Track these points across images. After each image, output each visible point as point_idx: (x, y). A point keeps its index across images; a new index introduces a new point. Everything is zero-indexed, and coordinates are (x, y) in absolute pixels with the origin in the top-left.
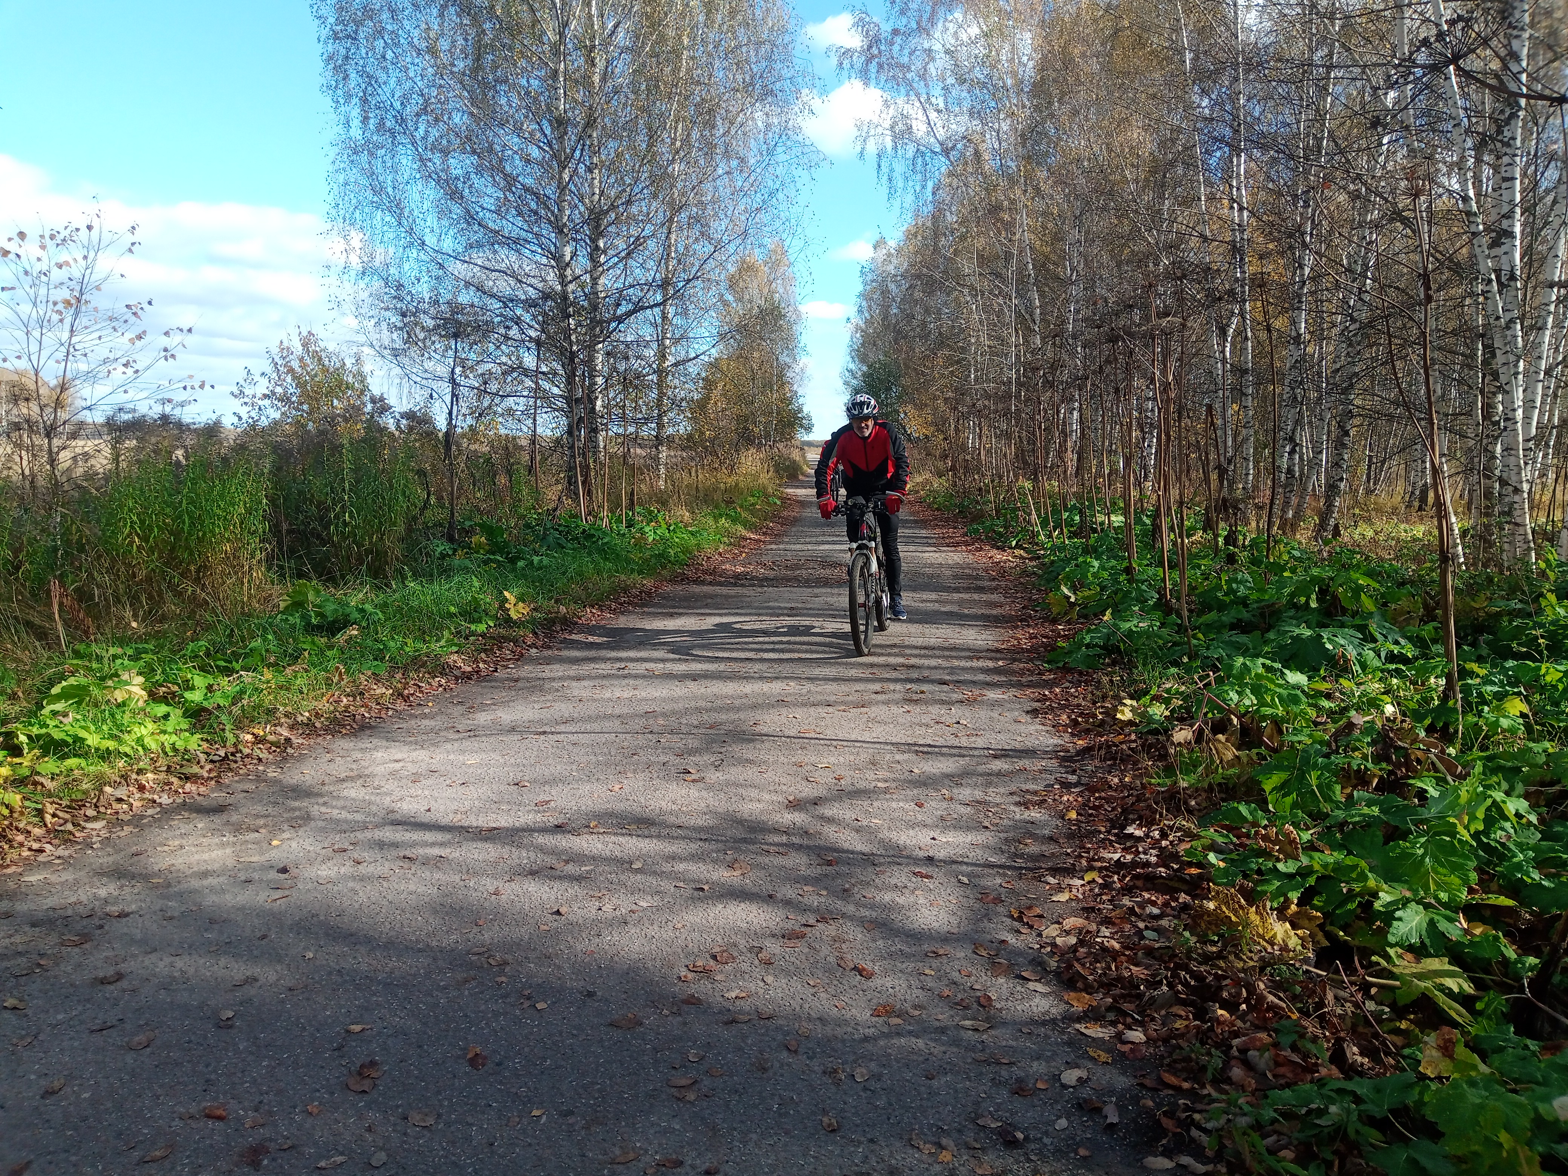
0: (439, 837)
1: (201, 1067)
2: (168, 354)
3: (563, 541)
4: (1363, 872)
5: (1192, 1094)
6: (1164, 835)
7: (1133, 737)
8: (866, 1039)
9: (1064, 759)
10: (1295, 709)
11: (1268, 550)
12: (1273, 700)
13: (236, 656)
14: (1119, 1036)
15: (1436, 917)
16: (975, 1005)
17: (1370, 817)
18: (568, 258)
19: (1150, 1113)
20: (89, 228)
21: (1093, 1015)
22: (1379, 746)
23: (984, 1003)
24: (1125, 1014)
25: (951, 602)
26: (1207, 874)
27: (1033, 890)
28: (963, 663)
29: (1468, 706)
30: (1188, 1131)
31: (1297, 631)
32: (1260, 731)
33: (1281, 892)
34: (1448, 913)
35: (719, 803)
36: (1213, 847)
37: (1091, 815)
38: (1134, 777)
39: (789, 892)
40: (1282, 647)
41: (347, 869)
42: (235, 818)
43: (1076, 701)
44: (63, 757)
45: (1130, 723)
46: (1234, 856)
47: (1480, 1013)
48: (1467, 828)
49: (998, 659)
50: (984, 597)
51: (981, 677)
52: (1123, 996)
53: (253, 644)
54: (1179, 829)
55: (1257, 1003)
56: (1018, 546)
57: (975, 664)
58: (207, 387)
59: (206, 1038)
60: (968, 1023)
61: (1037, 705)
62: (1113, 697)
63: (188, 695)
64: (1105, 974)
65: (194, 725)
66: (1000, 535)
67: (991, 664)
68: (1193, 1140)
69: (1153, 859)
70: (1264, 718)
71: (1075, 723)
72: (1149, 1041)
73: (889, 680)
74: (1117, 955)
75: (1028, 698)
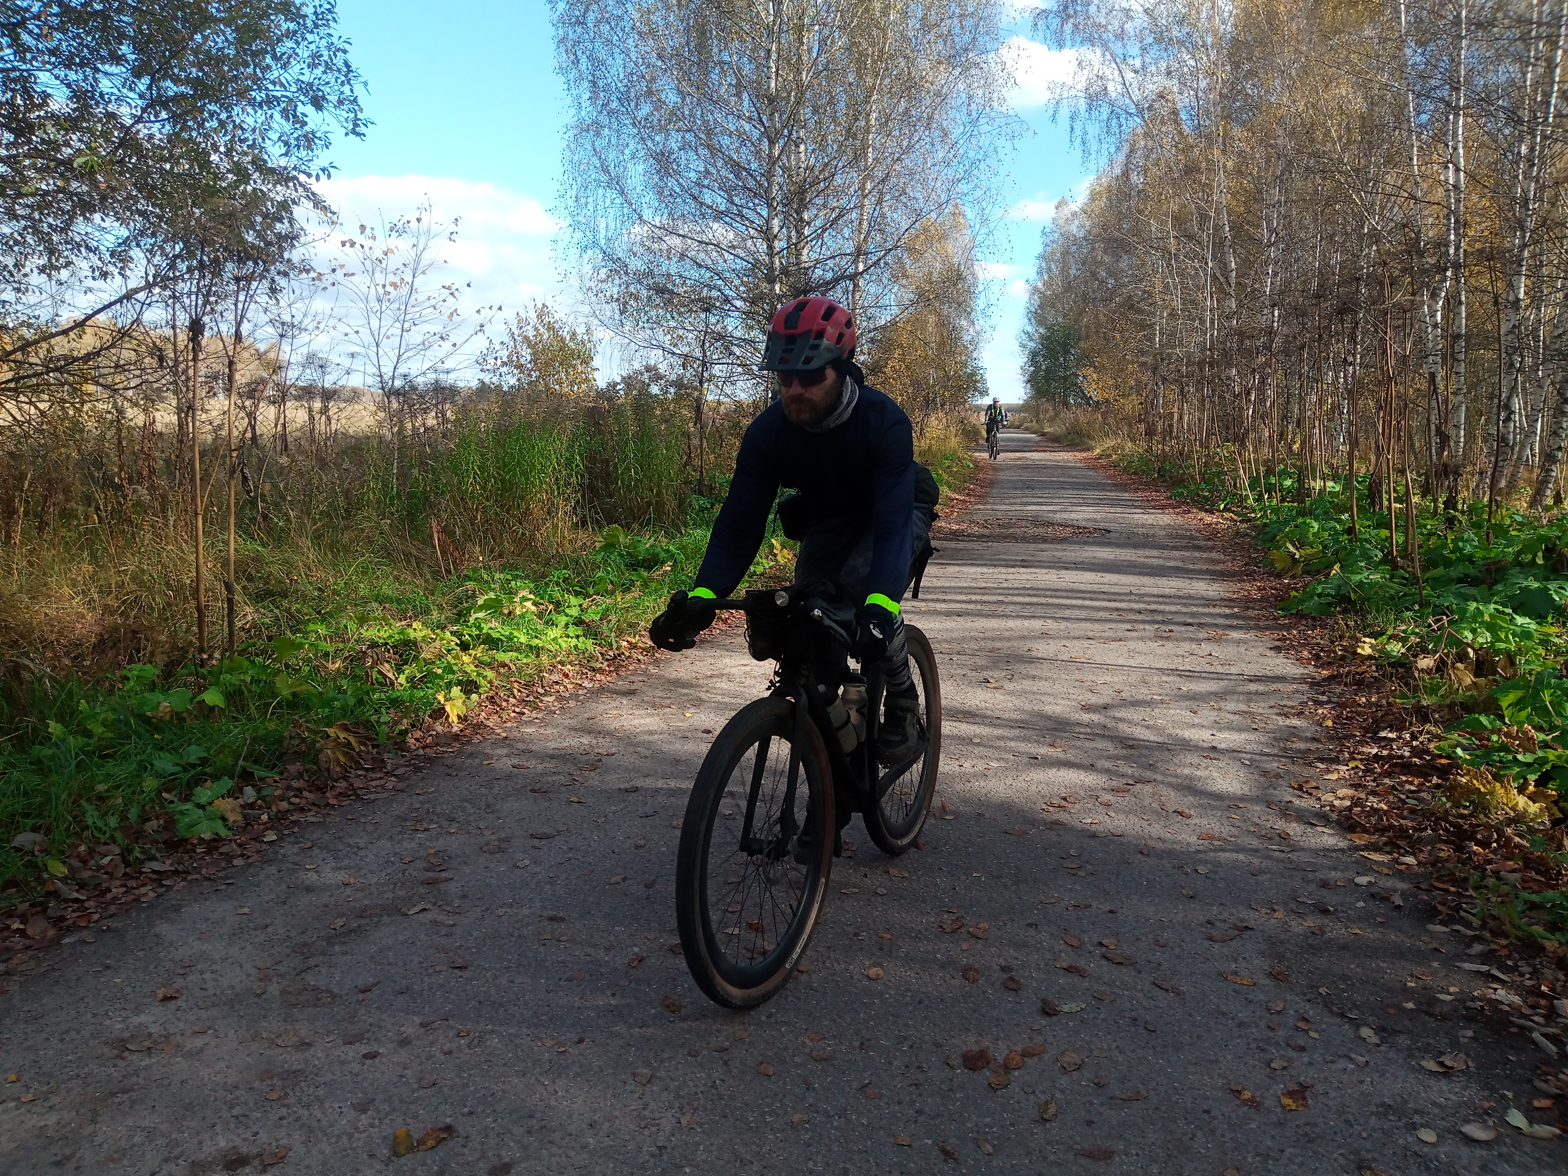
5: (1457, 893)
6: (1414, 737)
7: (1374, 668)
8: (1198, 851)
9: (1312, 684)
10: (1529, 644)
11: (1490, 513)
12: (1507, 636)
13: (585, 584)
14: (1396, 861)
16: (1278, 838)
18: (777, 231)
19: (1426, 902)
20: (419, 220)
21: (1373, 847)
23: (1284, 837)
24: (1400, 847)
25: (1175, 559)
26: (1455, 764)
27: (1307, 772)
28: (1201, 610)
30: (1458, 913)
31: (1525, 583)
32: (1494, 663)
33: (1521, 776)
35: (1023, 704)
36: (1459, 745)
37: (1345, 724)
38: (1380, 698)
39: (1106, 764)
40: (1511, 598)
43: (1314, 641)
45: (1370, 657)
46: (1478, 753)
49: (1232, 607)
50: (1205, 555)
51: (1220, 621)
52: (1395, 837)
54: (1428, 733)
55: (1505, 843)
56: (1226, 509)
57: (1212, 610)
60: (1274, 847)
61: (1278, 643)
62: (1352, 637)
63: (568, 611)
64: (1379, 823)
65: (585, 633)
66: (1206, 499)
67: (1228, 611)
68: (1462, 918)
69: (1407, 754)
70: (1498, 652)
71: (1317, 657)
72: (1419, 864)
73: (1136, 621)
74: (1386, 813)
75: (1269, 638)
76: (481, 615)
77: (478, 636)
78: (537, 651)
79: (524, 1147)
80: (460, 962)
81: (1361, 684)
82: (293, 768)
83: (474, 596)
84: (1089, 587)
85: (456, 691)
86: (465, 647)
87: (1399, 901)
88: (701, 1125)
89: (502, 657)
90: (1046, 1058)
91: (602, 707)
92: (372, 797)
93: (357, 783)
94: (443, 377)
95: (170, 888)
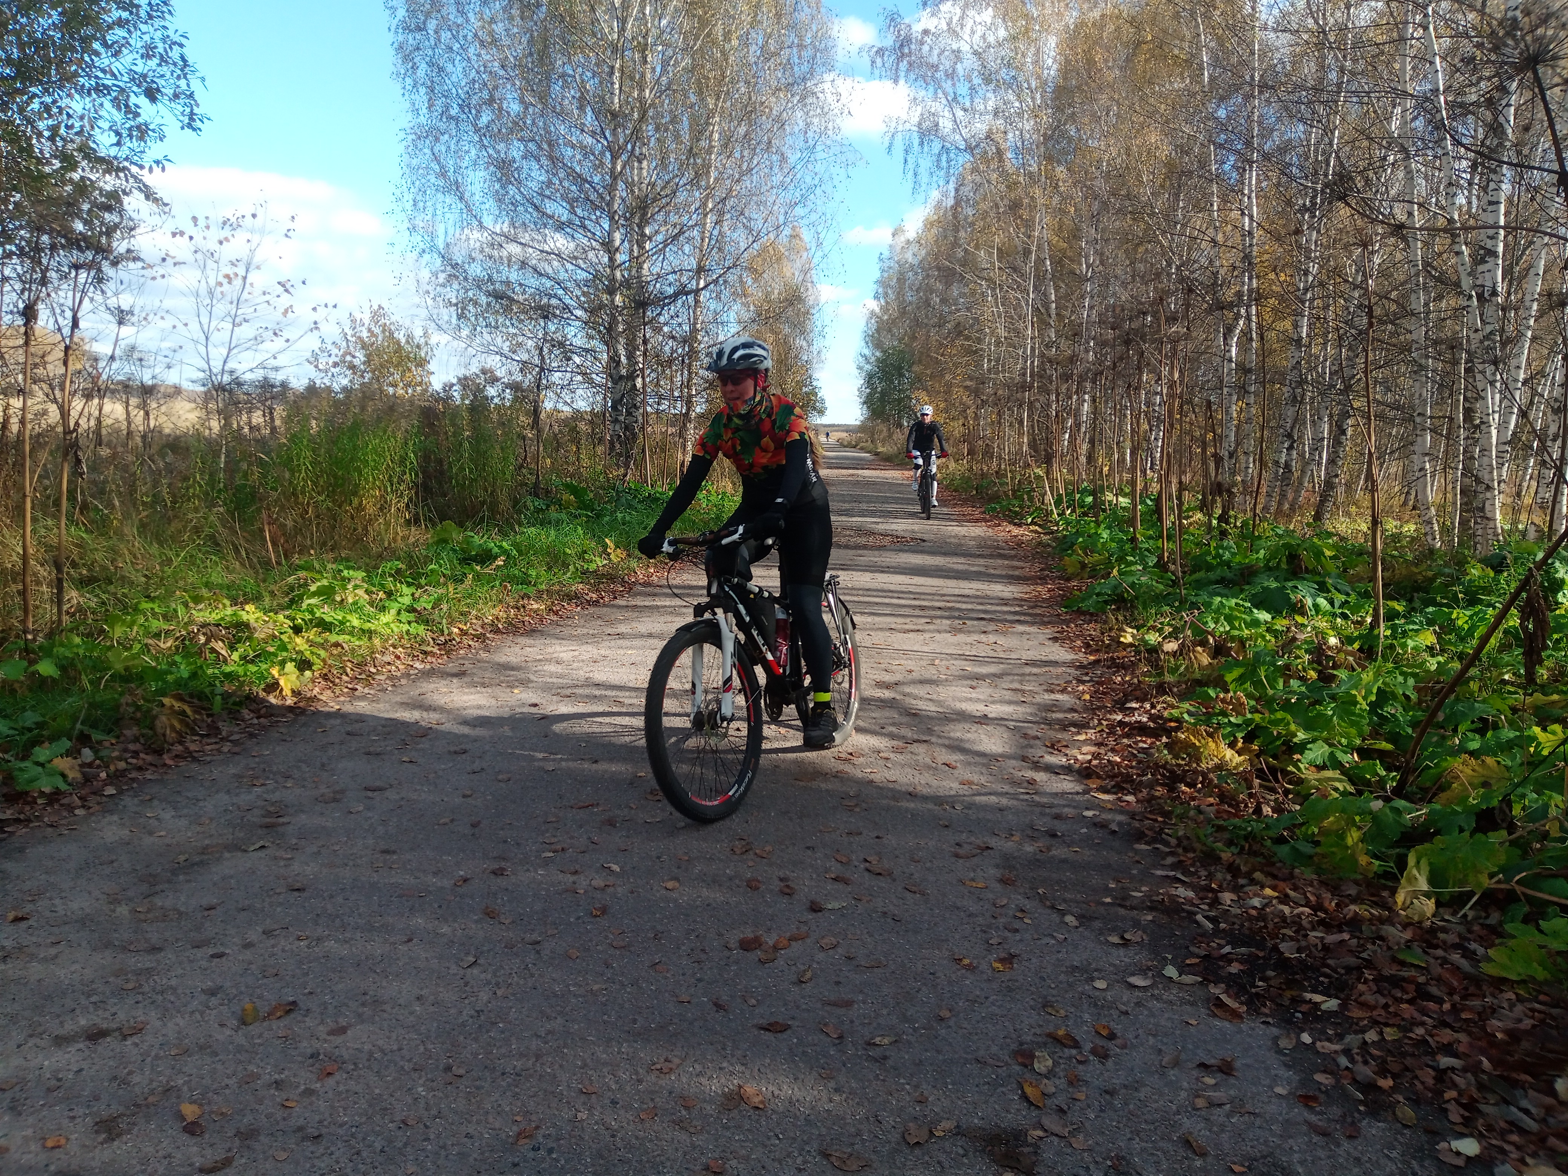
4: (1287, 723)
5: (1163, 822)
7: (1133, 653)
9: (1079, 667)
10: (1257, 631)
11: (1254, 526)
14: (1119, 799)
15: (1336, 751)
16: (1026, 783)
18: (617, 244)
20: (254, 215)
21: (1103, 790)
23: (1031, 782)
24: (1124, 789)
25: (979, 566)
26: (1180, 726)
30: (1161, 836)
31: (1267, 584)
32: (1229, 647)
33: (1232, 734)
34: (1345, 750)
36: (1188, 712)
37: (1100, 697)
38: (1133, 677)
40: (1254, 595)
43: (1088, 632)
45: (1131, 645)
46: (1201, 717)
48: (1364, 699)
49: (1022, 606)
50: (1007, 563)
51: (1009, 617)
52: (1122, 781)
53: (432, 566)
54: (1164, 702)
60: (1022, 790)
61: (1057, 635)
62: (1118, 629)
63: (400, 600)
64: (1111, 772)
67: (1017, 609)
68: (1163, 839)
69: (1145, 720)
70: (1233, 639)
71: (1087, 646)
72: (1138, 801)
73: (936, 617)
74: (1118, 764)
75: (1049, 631)
76: (313, 601)
77: (311, 621)
78: (370, 634)
79: (360, 1015)
80: (298, 885)
81: (1117, 666)
82: (127, 732)
83: (306, 585)
84: (899, 588)
85: (290, 667)
86: (297, 630)
87: (1114, 827)
88: (514, 995)
89: (333, 638)
90: (808, 941)
91: (432, 686)
92: (208, 758)
93: (193, 747)
94: (272, 375)
95: (11, 833)
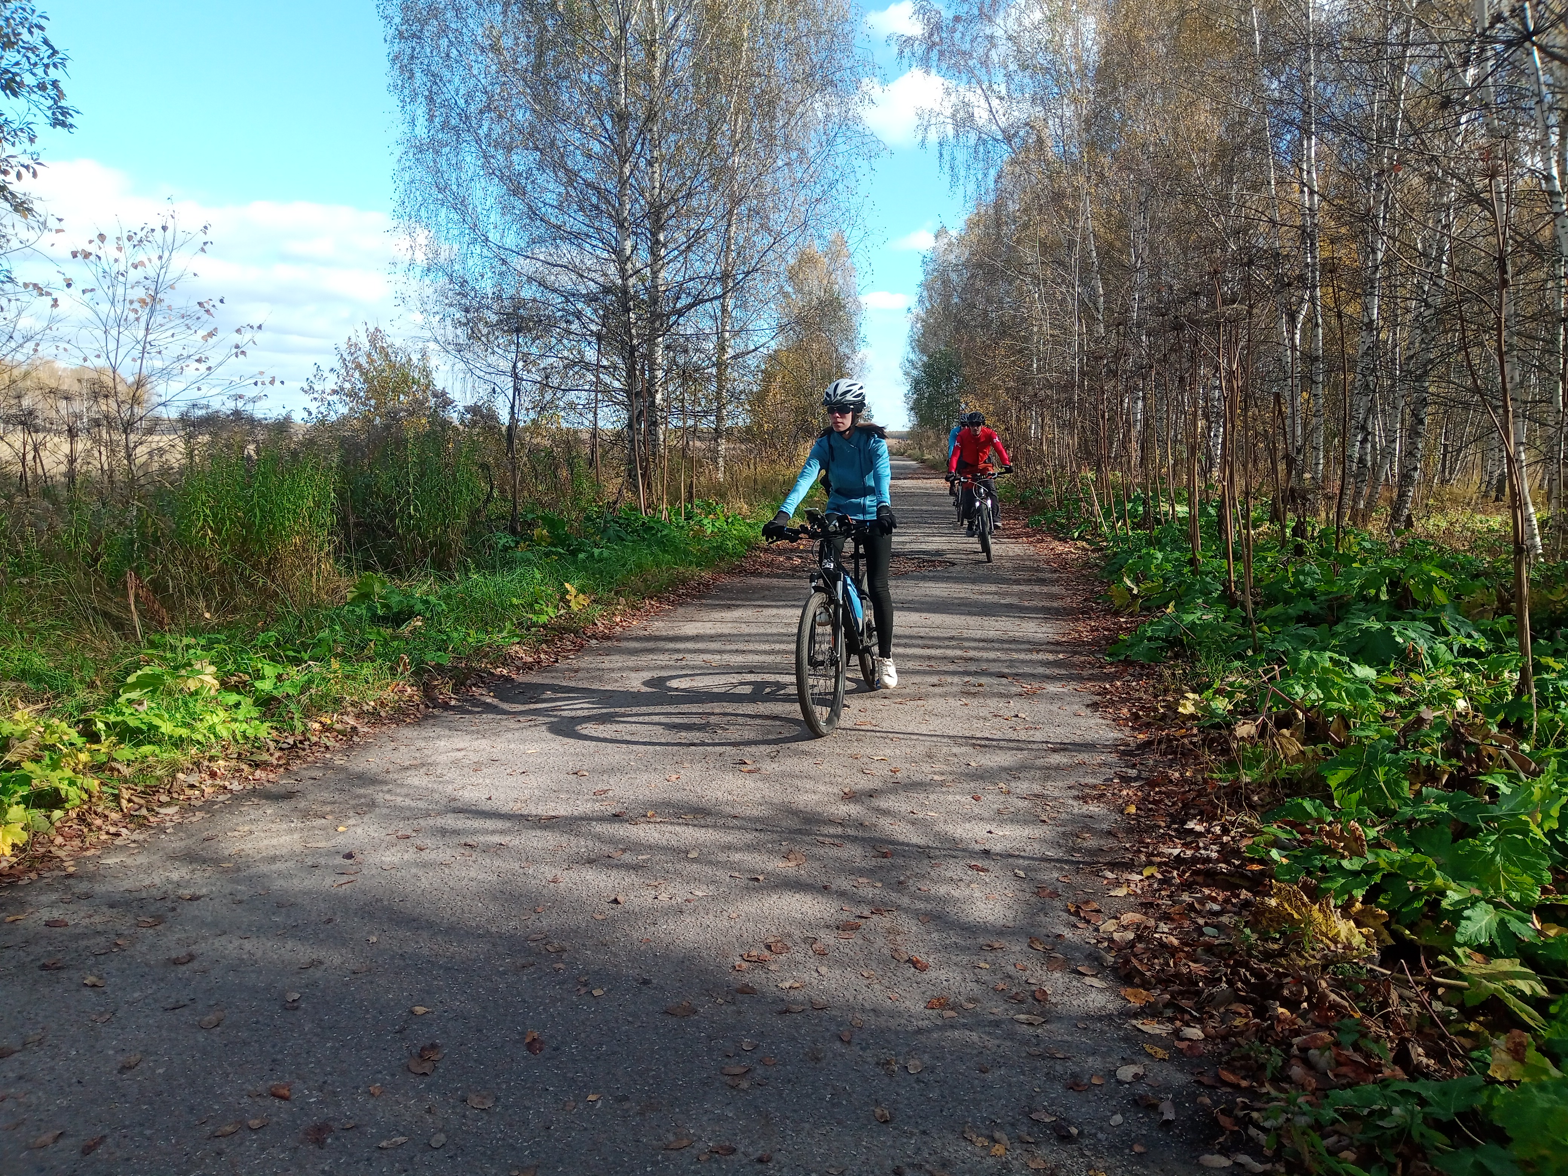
0: (500, 824)
1: (268, 1047)
2: (239, 351)
3: (623, 534)
4: (1430, 869)
6: (1225, 831)
7: (1195, 731)
9: (1124, 753)
10: (1364, 704)
11: (1338, 541)
12: (1340, 694)
13: (305, 646)
14: (1176, 1033)
15: (1507, 918)
16: (1030, 1000)
17: (1438, 813)
18: (628, 252)
19: (1206, 1109)
20: (164, 228)
21: (1150, 1011)
22: (1449, 742)
23: (1040, 997)
24: (1183, 1011)
27: (1091, 885)
28: (1022, 656)
29: (1543, 701)
30: (1246, 1129)
31: (1366, 625)
32: (1326, 725)
33: (1346, 889)
34: (1520, 913)
35: (774, 793)
36: (1276, 843)
37: (1151, 810)
38: (1196, 772)
39: (843, 883)
40: (1350, 641)
41: (410, 855)
42: (302, 804)
43: (1137, 695)
44: (138, 745)
45: (1192, 717)
47: (1554, 1017)
48: (1540, 826)
49: (1058, 652)
50: (1045, 589)
51: (1041, 670)
52: (1181, 993)
53: (321, 635)
55: (1319, 1002)
56: (1080, 538)
57: (1035, 656)
58: (277, 383)
59: (272, 1019)
60: (1022, 1017)
61: (1098, 698)
62: (1175, 691)
63: (258, 684)
64: (1163, 970)
65: (264, 714)
66: (1062, 526)
67: (1051, 657)
70: (1331, 712)
71: (1136, 717)
73: (946, 673)
74: (1175, 951)
75: (1088, 692)
77: (115, 724)
